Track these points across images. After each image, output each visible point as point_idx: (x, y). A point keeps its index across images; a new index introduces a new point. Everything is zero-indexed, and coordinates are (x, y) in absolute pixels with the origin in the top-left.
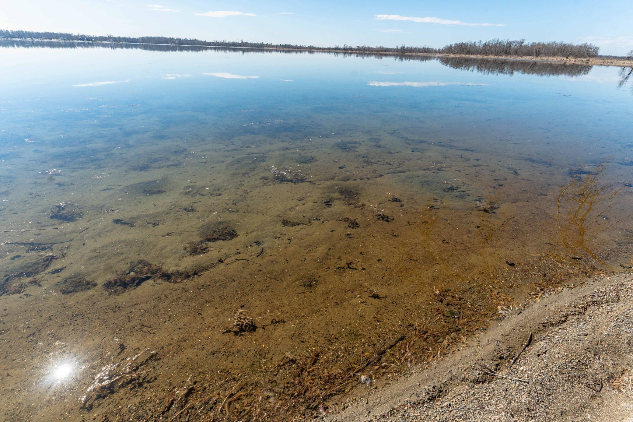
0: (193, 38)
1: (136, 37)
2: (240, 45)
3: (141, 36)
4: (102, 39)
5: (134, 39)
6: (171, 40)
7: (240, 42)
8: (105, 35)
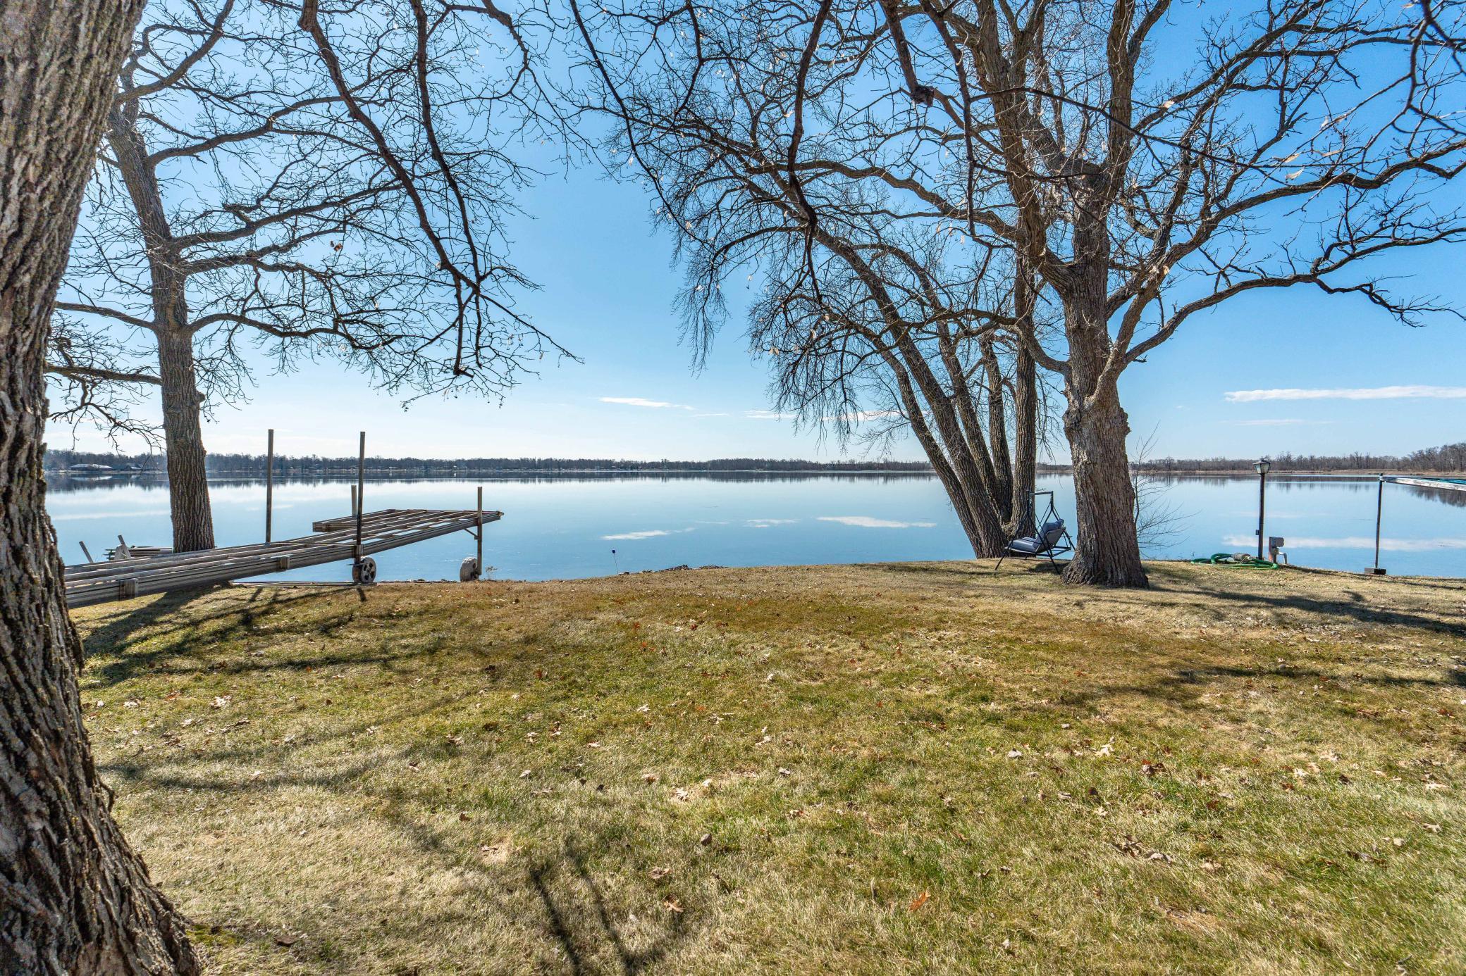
0: (795, 458)
1: (704, 460)
2: (881, 467)
3: (711, 459)
4: (653, 465)
5: (699, 464)
6: (759, 464)
7: (882, 462)
8: (658, 459)
